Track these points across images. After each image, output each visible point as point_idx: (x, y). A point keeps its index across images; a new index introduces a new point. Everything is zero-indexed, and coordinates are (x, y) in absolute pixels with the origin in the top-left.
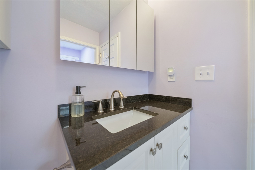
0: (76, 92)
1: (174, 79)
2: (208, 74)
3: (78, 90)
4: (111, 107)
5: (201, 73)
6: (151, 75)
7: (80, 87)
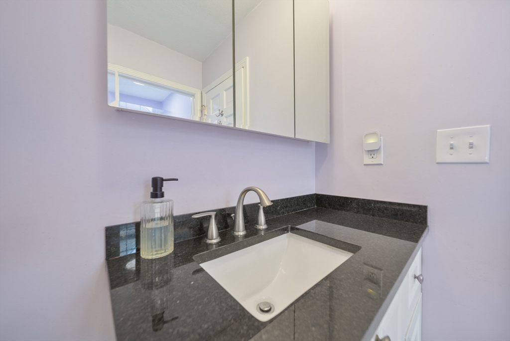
0: (152, 193)
1: (380, 159)
2: (471, 146)
3: (157, 188)
4: (237, 229)
5: (451, 145)
6: (322, 150)
7: (162, 180)
